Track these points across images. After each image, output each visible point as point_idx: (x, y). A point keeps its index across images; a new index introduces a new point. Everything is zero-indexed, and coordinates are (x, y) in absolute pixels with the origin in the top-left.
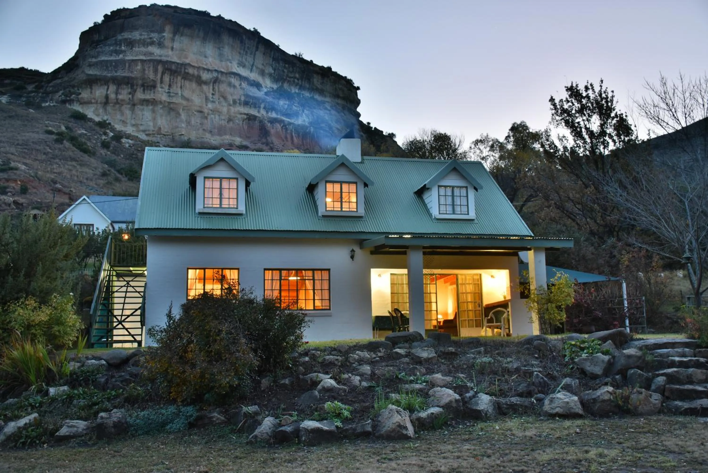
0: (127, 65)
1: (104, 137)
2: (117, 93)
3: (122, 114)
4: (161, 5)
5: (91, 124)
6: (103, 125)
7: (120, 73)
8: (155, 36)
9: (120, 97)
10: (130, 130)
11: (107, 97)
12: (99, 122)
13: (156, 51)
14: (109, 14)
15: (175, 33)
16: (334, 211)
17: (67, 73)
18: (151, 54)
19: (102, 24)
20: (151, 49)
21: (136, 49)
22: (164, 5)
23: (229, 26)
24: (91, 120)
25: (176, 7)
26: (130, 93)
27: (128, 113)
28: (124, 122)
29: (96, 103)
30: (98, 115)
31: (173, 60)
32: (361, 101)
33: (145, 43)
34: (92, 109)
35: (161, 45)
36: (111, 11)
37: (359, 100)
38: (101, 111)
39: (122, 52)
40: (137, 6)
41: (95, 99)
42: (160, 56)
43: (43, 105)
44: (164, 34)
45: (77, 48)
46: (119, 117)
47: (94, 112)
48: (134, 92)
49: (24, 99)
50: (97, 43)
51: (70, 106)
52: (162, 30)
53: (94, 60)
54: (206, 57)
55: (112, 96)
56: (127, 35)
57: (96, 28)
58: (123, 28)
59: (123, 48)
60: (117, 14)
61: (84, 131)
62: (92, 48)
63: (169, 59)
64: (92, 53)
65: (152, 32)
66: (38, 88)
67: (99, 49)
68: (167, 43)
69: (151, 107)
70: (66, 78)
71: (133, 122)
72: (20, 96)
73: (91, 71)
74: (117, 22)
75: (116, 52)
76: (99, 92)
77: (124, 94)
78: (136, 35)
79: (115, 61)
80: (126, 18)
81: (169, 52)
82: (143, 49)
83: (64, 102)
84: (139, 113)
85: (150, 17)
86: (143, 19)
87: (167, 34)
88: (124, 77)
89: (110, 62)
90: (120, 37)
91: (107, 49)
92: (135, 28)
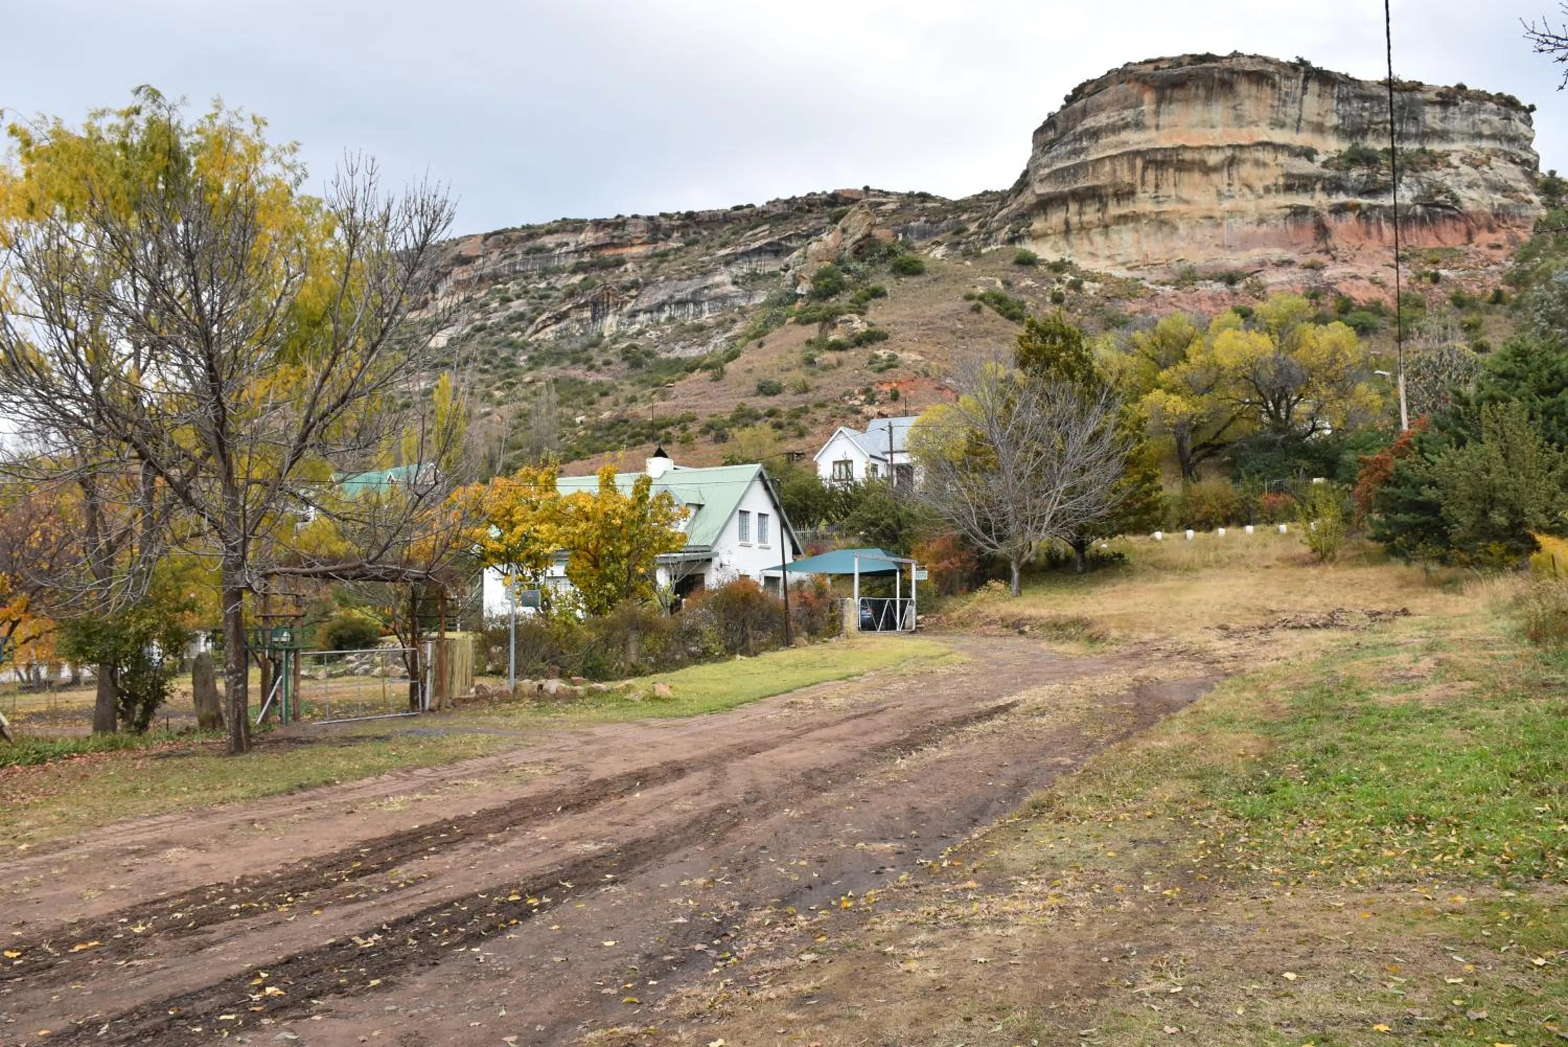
0: (1091, 168)
1: (1057, 286)
2: (1080, 214)
3: (1091, 242)
4: (1137, 61)
5: (1041, 268)
6: (1058, 267)
7: (1082, 184)
8: (1129, 114)
9: (1085, 218)
10: (1100, 266)
11: (1067, 223)
12: (1056, 262)
13: (1133, 139)
14: (1070, 94)
15: (1159, 102)
18: (1125, 143)
19: (1059, 112)
20: (1125, 135)
21: (1102, 141)
22: (1142, 60)
24: (1044, 262)
25: (1160, 59)
26: (1099, 211)
27: (1098, 239)
28: (1093, 256)
29: (1055, 233)
30: (1055, 252)
31: (1159, 146)
33: (1114, 129)
34: (1048, 245)
35: (1139, 125)
36: (1073, 88)
38: (1060, 244)
39: (1083, 150)
41: (1051, 229)
42: (1139, 143)
43: (983, 251)
44: (1143, 108)
45: (1029, 155)
46: (1087, 247)
47: (1050, 249)
48: (1104, 207)
49: (962, 247)
50: (1051, 144)
51: (1018, 246)
52: (1140, 103)
53: (1047, 171)
54: (1213, 127)
55: (1074, 219)
56: (1090, 122)
57: (1051, 122)
58: (1085, 113)
59: (1085, 144)
60: (1079, 92)
61: (1030, 283)
62: (1045, 153)
63: (1151, 146)
64: (1044, 160)
65: (1125, 108)
66: (981, 226)
67: (1053, 153)
68: (1149, 120)
69: (1131, 225)
70: (1014, 206)
71: (1107, 253)
72: (959, 243)
73: (1042, 189)
74: (1078, 105)
75: (1076, 152)
76: (1056, 218)
77: (1091, 214)
78: (1102, 120)
79: (1074, 166)
80: (1090, 95)
81: (1152, 134)
82: (1113, 139)
83: (1011, 241)
84: (1114, 237)
85: (1122, 86)
86: (1113, 91)
87: (1148, 106)
88: (1088, 188)
89: (1067, 169)
90: (1079, 128)
91: (1063, 150)
92: (1100, 108)
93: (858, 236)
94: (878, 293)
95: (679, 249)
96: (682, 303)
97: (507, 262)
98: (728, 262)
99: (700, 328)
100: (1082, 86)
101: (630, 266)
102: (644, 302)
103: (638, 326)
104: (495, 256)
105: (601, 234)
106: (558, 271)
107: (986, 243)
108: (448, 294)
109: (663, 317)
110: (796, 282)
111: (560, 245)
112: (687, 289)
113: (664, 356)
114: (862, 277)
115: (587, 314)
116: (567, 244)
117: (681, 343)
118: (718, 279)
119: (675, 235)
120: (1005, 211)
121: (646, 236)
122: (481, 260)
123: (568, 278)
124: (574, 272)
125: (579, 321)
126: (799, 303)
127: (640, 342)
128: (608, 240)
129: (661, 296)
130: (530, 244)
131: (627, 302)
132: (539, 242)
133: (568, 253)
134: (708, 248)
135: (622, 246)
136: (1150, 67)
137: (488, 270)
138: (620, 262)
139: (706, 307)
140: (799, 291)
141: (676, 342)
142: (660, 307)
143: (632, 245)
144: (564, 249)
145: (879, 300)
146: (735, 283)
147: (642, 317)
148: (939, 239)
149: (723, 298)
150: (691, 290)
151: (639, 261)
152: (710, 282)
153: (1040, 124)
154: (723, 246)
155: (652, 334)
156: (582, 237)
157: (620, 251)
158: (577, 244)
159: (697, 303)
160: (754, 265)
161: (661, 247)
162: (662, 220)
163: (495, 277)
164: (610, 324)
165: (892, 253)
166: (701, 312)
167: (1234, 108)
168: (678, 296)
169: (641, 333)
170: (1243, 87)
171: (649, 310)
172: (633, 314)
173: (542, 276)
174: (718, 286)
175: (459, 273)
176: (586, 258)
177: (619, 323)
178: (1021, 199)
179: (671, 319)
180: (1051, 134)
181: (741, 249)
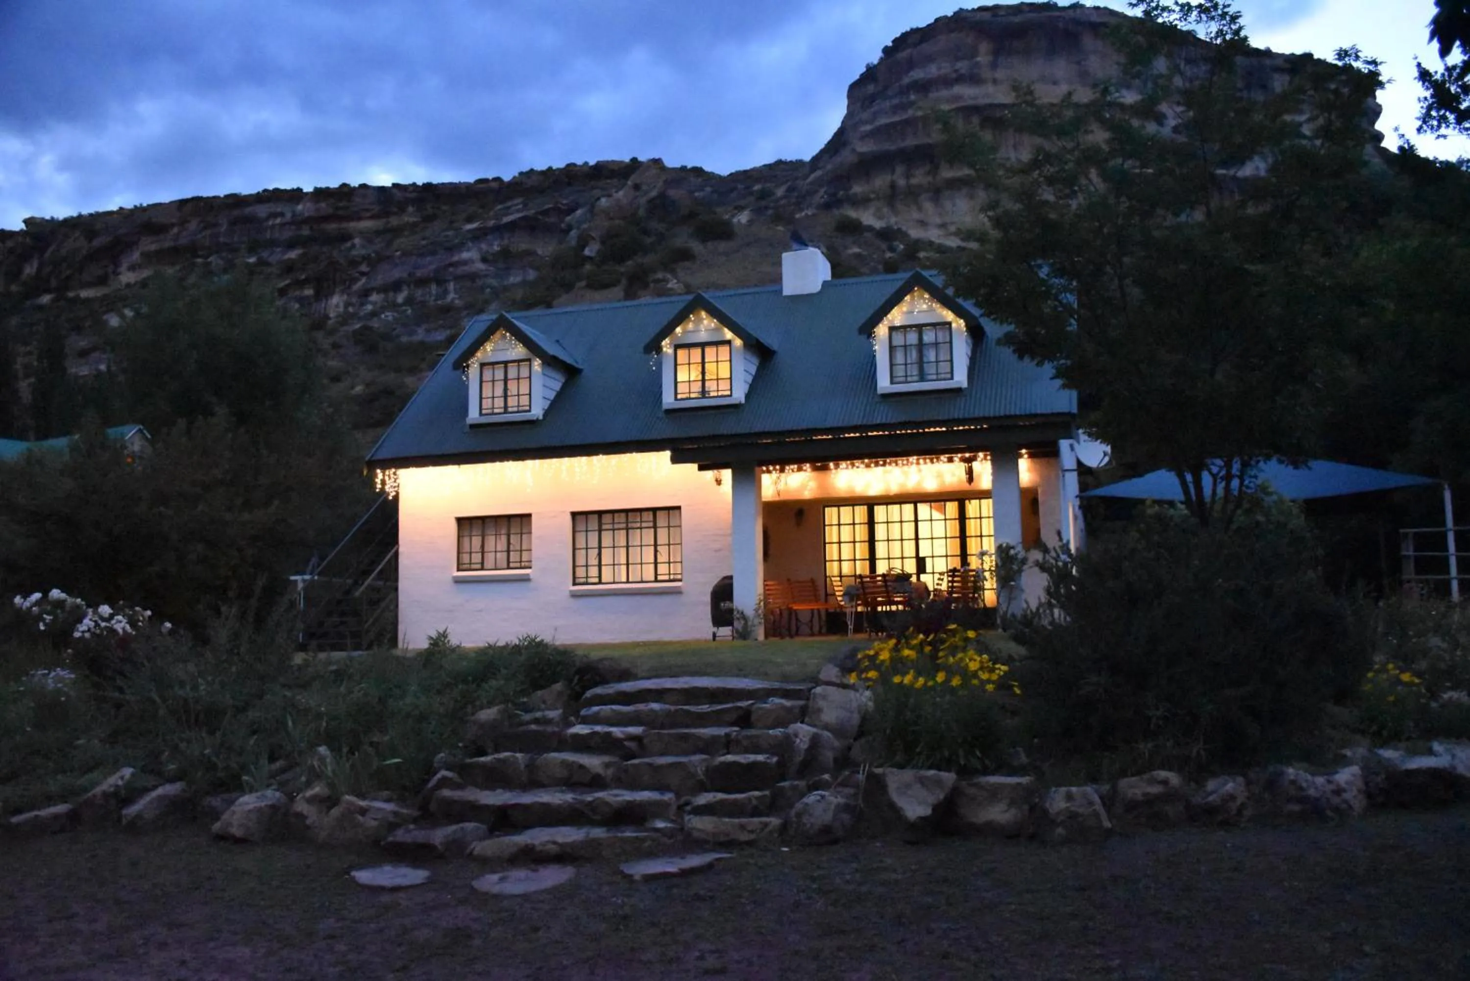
0: (920, 125)
1: (888, 255)
2: (908, 176)
3: (920, 209)
4: (970, 8)
5: (868, 235)
6: (887, 235)
7: (910, 142)
8: (963, 66)
9: (914, 181)
10: (934, 235)
11: (893, 186)
12: (882, 229)
13: (968, 93)
14: (890, 44)
15: (996, 53)
16: (690, 398)
17: (831, 157)
18: (958, 98)
19: (879, 64)
20: (958, 89)
21: (933, 95)
22: (976, 7)
23: (1095, 18)
24: (870, 229)
25: (996, 7)
26: (929, 173)
27: (928, 206)
28: (923, 224)
29: (878, 198)
30: (880, 218)
31: (996, 102)
32: (1384, 107)
33: (947, 82)
34: (872, 210)
35: (974, 79)
36: (893, 38)
37: (1380, 106)
38: (885, 210)
39: (911, 104)
40: (932, 21)
41: (873, 192)
42: (975, 98)
43: (797, 216)
44: (979, 59)
45: (844, 112)
46: (916, 215)
47: (874, 215)
48: (935, 169)
49: (770, 212)
50: (872, 99)
51: (836, 212)
52: (974, 53)
53: (868, 128)
54: (1055, 83)
55: (902, 182)
56: (917, 74)
57: (870, 74)
58: (911, 64)
59: (913, 97)
60: (901, 42)
61: (856, 250)
62: (864, 108)
63: (988, 101)
64: (865, 116)
65: (958, 59)
66: (790, 190)
67: (875, 108)
68: (986, 73)
69: (965, 191)
70: (829, 167)
71: (938, 221)
72: (766, 208)
73: (865, 147)
74: (903, 55)
75: (903, 107)
76: (881, 182)
77: (920, 178)
78: (933, 71)
79: (900, 122)
80: (915, 45)
81: (990, 88)
82: (945, 93)
83: (827, 206)
84: (948, 205)
85: (953, 35)
86: (943, 41)
87: (983, 58)
88: (917, 147)
89: (893, 125)
90: (906, 80)
91: (887, 104)
92: (930, 59)
93: (654, 193)
94: (685, 255)
95: (414, 225)
96: (422, 282)
97: (208, 232)
98: (478, 236)
99: (447, 310)
100: (905, 36)
101: (357, 241)
102: (379, 280)
103: (370, 307)
104: (193, 225)
105: (323, 205)
106: (272, 244)
107: (799, 206)
108: (132, 268)
109: (400, 299)
110: (583, 242)
111: (275, 215)
112: (430, 265)
113: (404, 339)
114: (661, 237)
115: (309, 292)
116: (282, 214)
117: (424, 326)
118: (465, 255)
119: (410, 209)
120: (819, 173)
121: (376, 209)
122: (175, 230)
123: (284, 253)
124: (291, 245)
125: (301, 300)
126: (588, 267)
127: (375, 324)
128: (330, 211)
129: (397, 273)
130: (236, 212)
131: (356, 280)
132: (248, 210)
133: (283, 225)
134: (452, 222)
135: (349, 218)
136: (987, 15)
137: (183, 241)
138: (345, 237)
139: (451, 286)
140: (587, 252)
141: (418, 325)
142: (396, 286)
143: (360, 219)
144: (278, 220)
145: (687, 264)
146: (484, 260)
147: (374, 297)
148: (742, 203)
149: (473, 277)
150: (433, 267)
151: (369, 237)
152: (456, 258)
153: (857, 77)
154: (469, 220)
155: (389, 316)
156: (300, 207)
157: (344, 225)
158: (294, 215)
159: (441, 282)
160: (506, 242)
161: (394, 221)
162: (395, 191)
163: (193, 250)
164: (336, 303)
165: (692, 215)
166: (446, 292)
167: (1079, 63)
168: (419, 273)
169: (374, 314)
170: (1088, 41)
171: (383, 289)
172: (365, 293)
173: (252, 250)
174: (465, 263)
175: (149, 245)
176: (306, 232)
177: (347, 305)
178: (838, 159)
179: (409, 301)
180: (871, 88)
181: (491, 223)
